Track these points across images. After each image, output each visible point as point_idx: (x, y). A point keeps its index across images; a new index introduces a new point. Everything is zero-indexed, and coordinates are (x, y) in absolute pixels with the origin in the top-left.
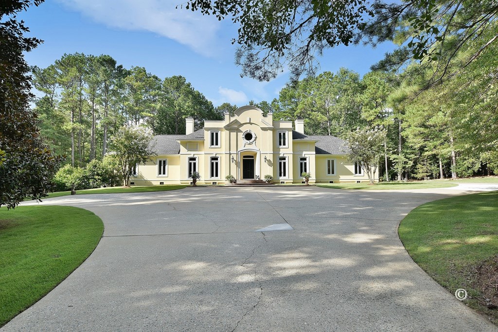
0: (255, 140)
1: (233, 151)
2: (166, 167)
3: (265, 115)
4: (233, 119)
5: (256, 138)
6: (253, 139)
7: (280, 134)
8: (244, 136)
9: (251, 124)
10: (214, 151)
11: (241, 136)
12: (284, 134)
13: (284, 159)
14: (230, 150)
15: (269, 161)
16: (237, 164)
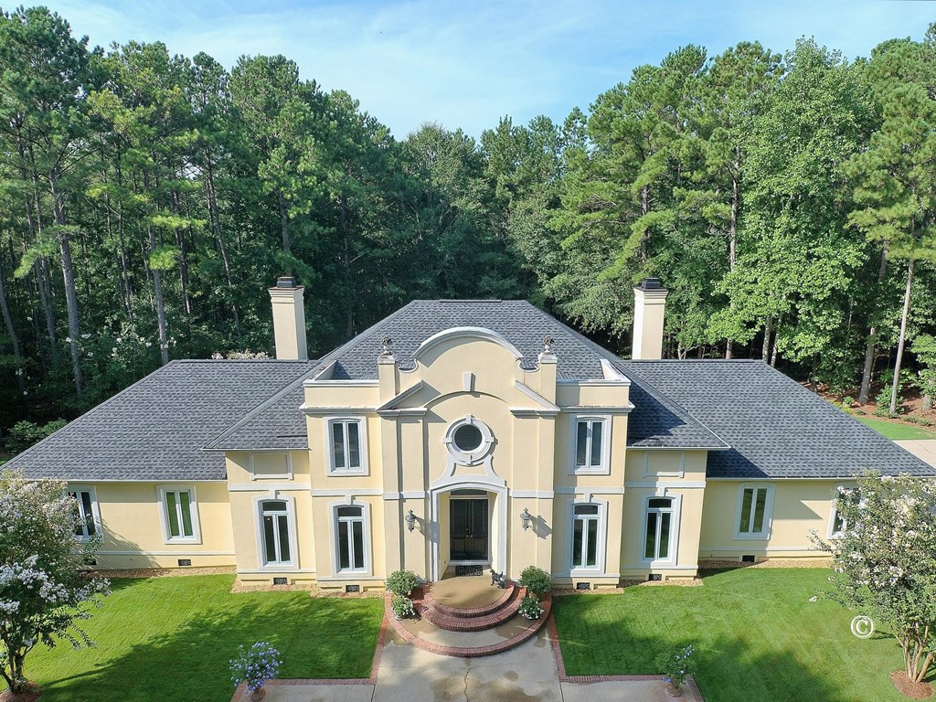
0: (491, 450)
1: (414, 489)
2: (193, 506)
3: (529, 364)
4: (409, 381)
5: (495, 442)
6: (483, 446)
7: (582, 426)
8: (450, 439)
9: (477, 394)
10: (345, 488)
11: (441, 436)
12: (597, 426)
13: (593, 509)
14: (400, 488)
15: (539, 522)
16: (428, 529)
